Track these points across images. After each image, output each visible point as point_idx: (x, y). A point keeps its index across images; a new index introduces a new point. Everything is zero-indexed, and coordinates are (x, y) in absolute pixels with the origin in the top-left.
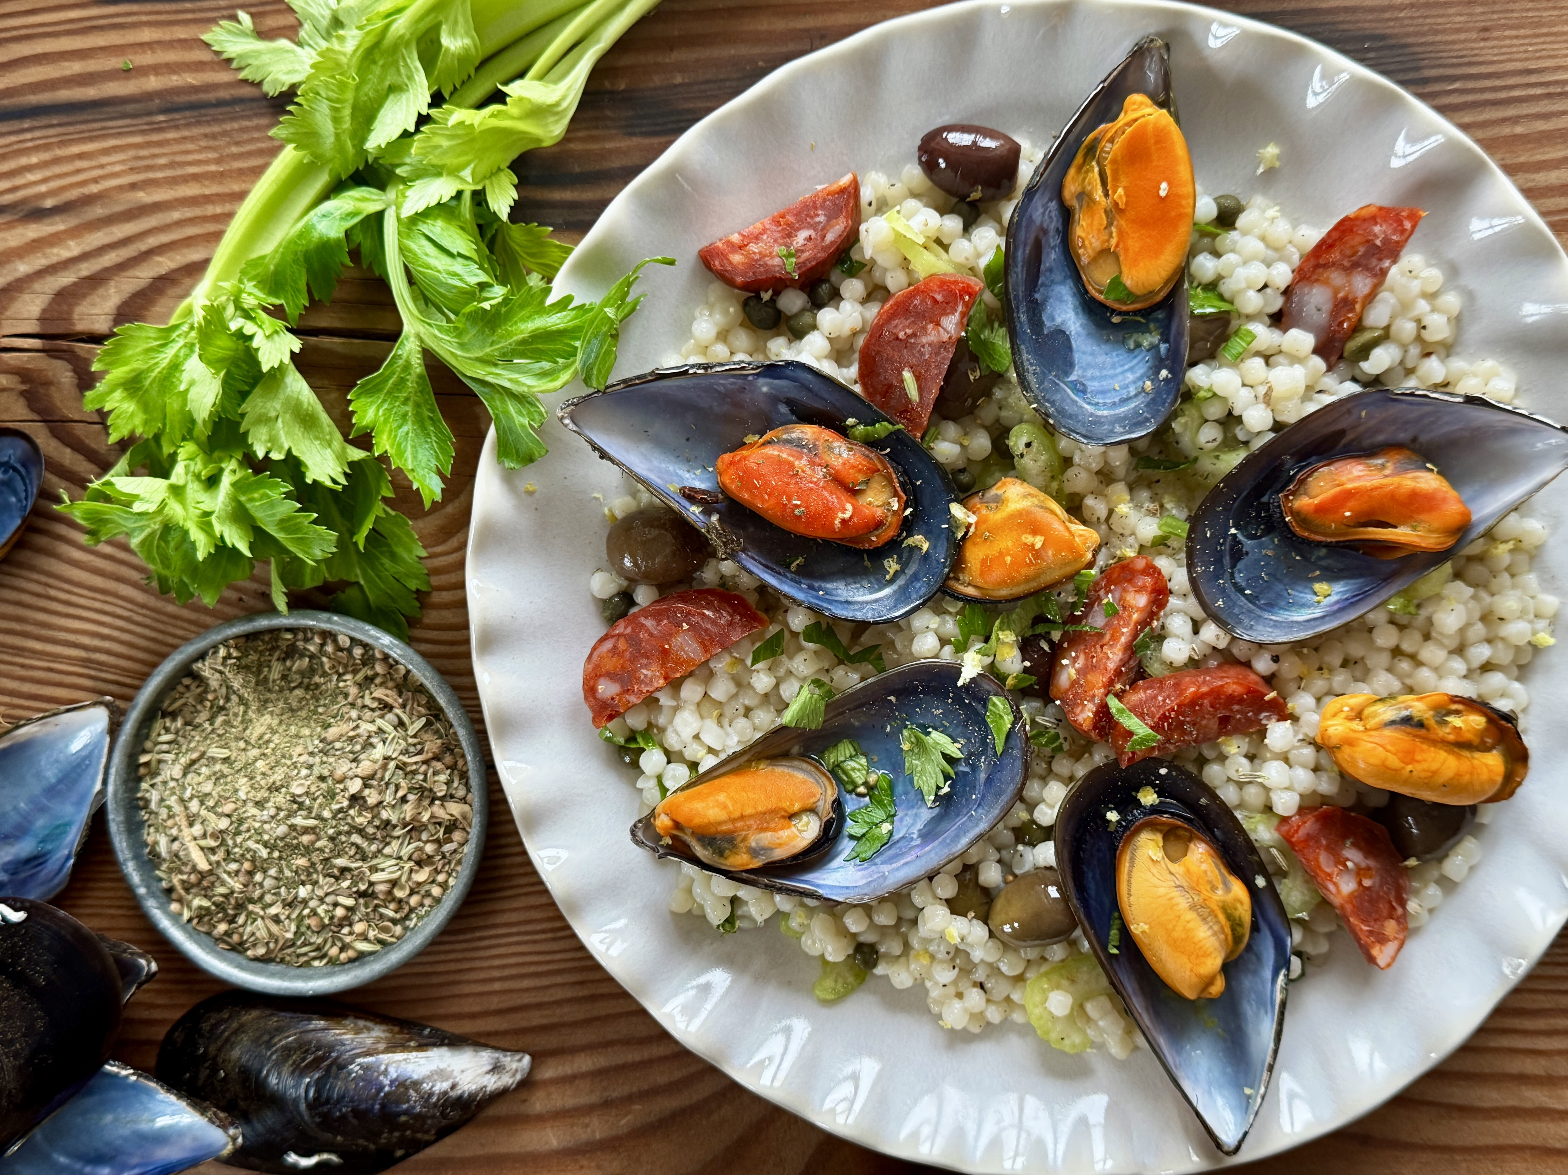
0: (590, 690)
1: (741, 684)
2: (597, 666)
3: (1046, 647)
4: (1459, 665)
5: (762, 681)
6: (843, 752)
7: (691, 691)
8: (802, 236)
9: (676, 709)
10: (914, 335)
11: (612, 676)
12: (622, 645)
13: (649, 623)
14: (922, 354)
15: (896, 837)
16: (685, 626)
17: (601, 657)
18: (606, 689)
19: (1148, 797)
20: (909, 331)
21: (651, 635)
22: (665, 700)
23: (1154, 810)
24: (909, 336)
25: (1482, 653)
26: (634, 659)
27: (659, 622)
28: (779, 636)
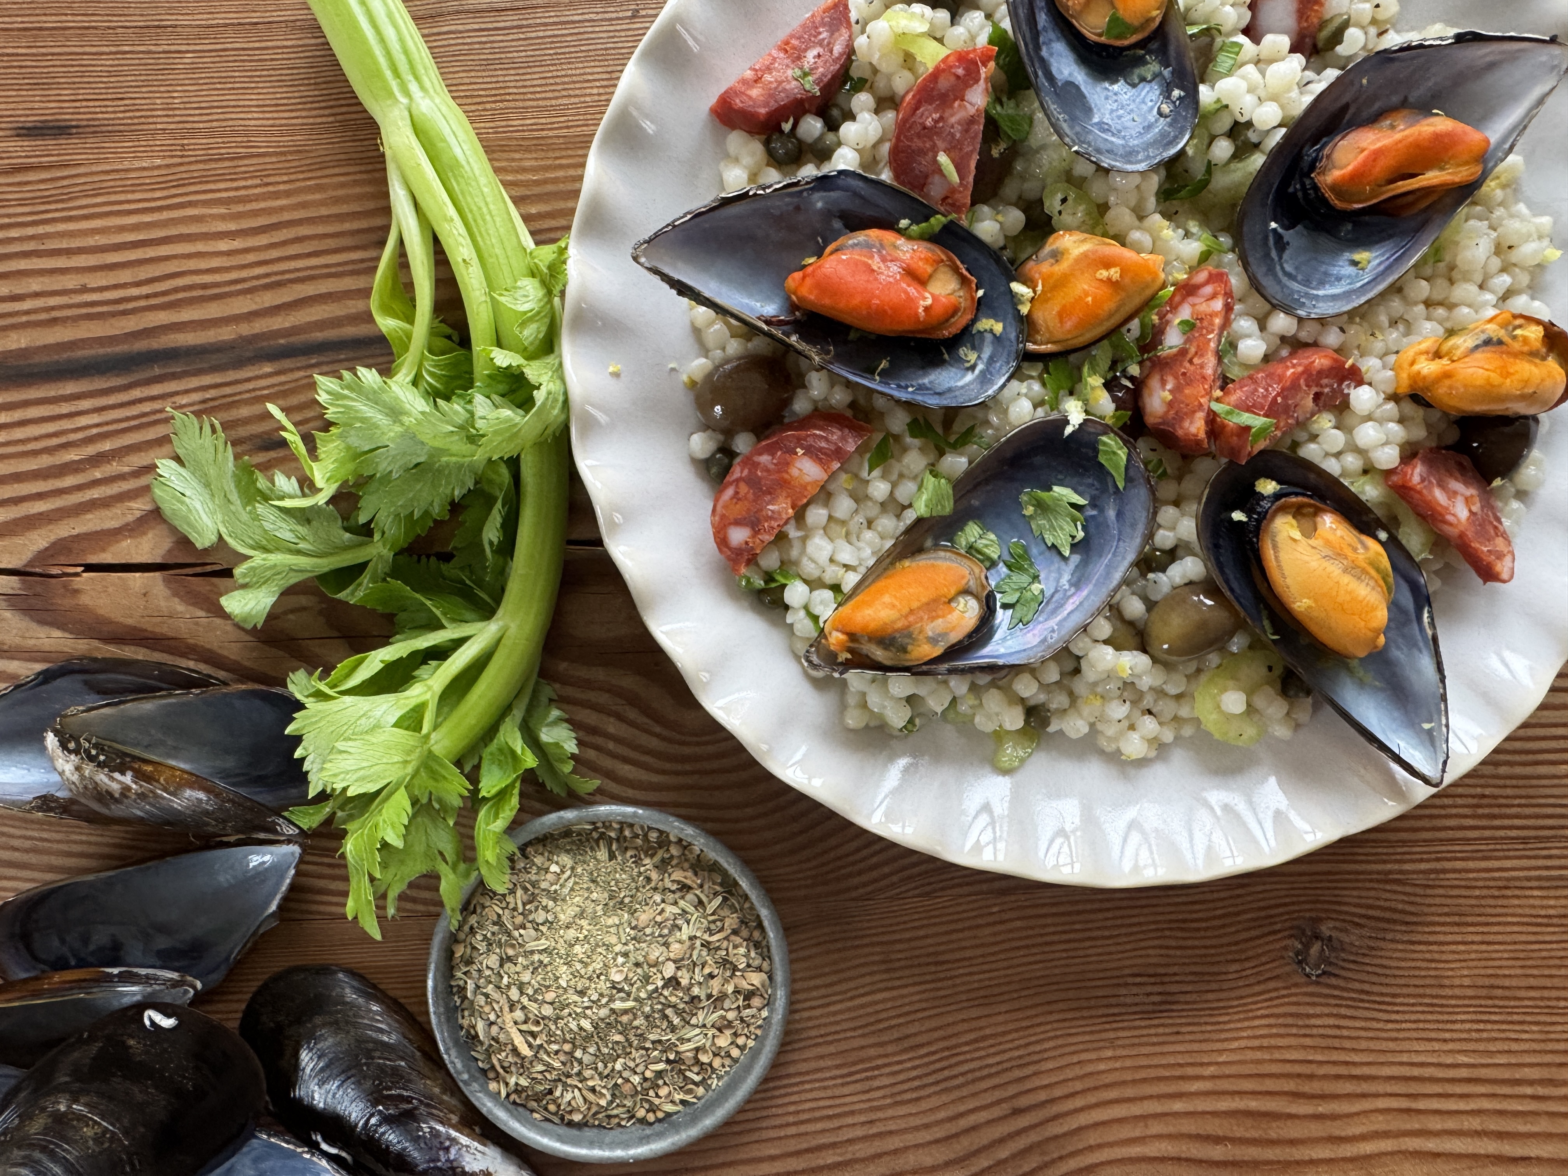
0: (722, 541)
1: (859, 497)
2: (723, 517)
3: (1129, 384)
4: (1489, 297)
5: (879, 489)
6: (972, 532)
7: (817, 515)
8: (811, 55)
9: (804, 540)
10: (941, 118)
11: (738, 523)
12: (744, 489)
13: (765, 459)
14: (953, 135)
15: (1048, 594)
16: (800, 451)
17: (725, 507)
18: (738, 536)
19: (1268, 487)
20: (936, 116)
21: (768, 470)
22: (793, 533)
23: (1277, 496)
24: (936, 122)
25: (1504, 281)
26: (757, 498)
27: (773, 455)
28: (885, 440)
